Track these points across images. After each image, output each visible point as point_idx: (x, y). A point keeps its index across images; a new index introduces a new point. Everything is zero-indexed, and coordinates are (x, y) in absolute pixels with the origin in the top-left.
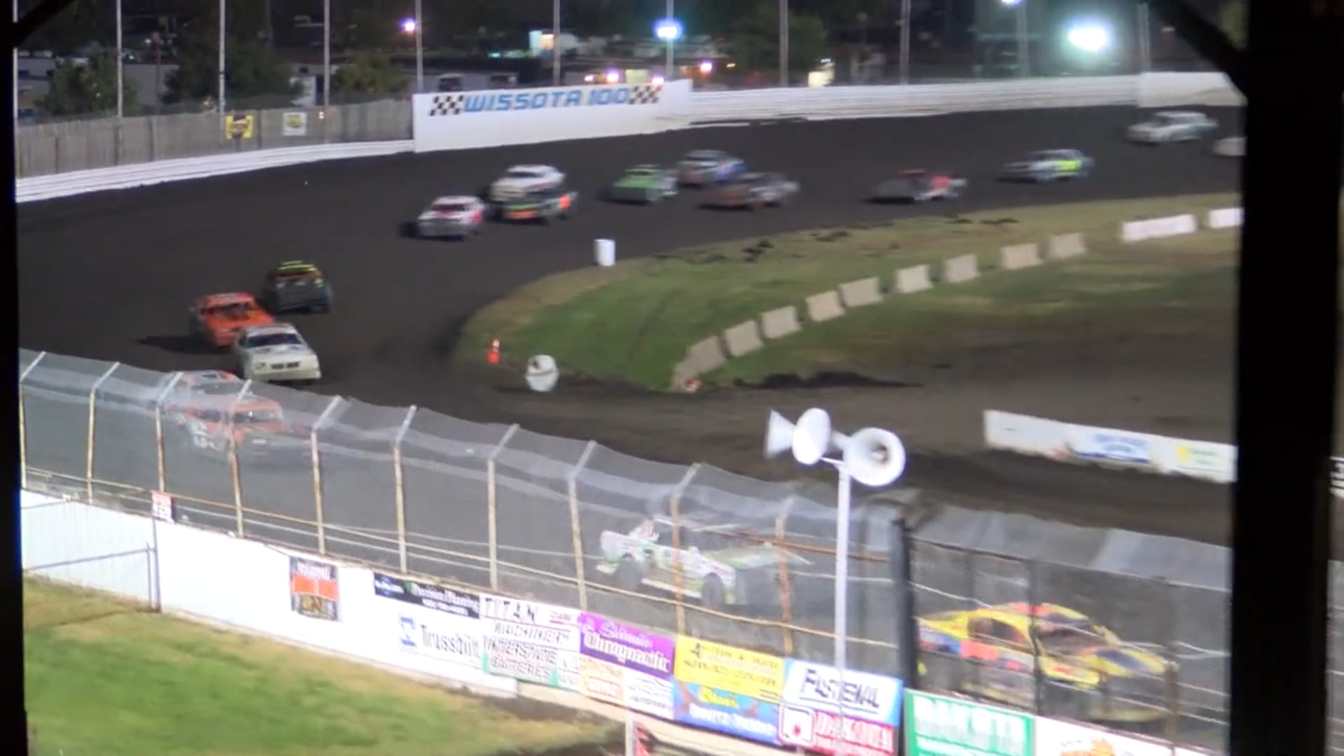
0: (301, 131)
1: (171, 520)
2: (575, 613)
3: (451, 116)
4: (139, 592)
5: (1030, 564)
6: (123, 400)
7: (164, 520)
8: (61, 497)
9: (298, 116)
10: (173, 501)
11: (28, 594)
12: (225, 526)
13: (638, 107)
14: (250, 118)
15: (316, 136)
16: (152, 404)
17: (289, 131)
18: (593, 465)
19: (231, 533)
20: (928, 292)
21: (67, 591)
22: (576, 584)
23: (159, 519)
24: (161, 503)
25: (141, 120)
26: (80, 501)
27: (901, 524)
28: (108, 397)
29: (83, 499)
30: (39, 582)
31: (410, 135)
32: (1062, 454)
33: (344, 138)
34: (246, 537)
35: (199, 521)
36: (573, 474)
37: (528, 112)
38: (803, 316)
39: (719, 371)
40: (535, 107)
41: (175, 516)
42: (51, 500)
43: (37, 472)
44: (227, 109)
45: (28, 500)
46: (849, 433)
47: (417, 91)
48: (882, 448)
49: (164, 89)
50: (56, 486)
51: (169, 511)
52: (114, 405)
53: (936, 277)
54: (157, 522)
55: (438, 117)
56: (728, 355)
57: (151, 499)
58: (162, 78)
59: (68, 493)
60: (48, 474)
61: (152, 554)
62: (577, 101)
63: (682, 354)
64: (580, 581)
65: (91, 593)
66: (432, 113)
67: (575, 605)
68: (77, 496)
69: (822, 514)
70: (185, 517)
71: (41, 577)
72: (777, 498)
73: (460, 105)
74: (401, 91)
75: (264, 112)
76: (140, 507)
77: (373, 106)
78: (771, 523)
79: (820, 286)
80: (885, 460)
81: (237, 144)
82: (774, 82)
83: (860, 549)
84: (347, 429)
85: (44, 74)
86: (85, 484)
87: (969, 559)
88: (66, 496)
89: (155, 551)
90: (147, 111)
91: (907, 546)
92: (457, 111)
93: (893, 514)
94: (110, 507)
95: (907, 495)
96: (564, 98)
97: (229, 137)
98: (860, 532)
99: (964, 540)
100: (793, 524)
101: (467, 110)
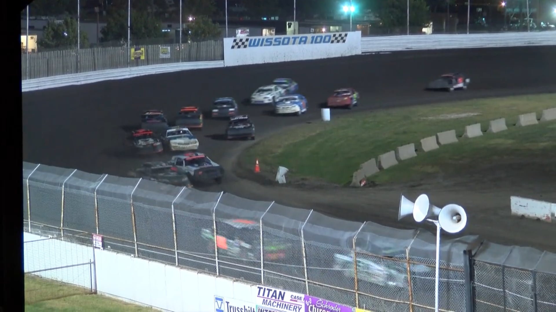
0: (168, 56)
1: (102, 248)
2: (303, 296)
3: (242, 49)
4: (87, 285)
5: (534, 273)
6: (78, 188)
7: (99, 248)
8: (48, 237)
9: (167, 48)
10: (103, 239)
12: (129, 251)
13: (335, 45)
14: (143, 49)
15: (175, 59)
16: (93, 190)
17: (162, 56)
18: (312, 222)
19: (132, 255)
20: (481, 137)
21: (51, 283)
22: (305, 281)
23: (96, 247)
24: (97, 240)
25: (89, 50)
26: (57, 238)
27: (468, 253)
28: (71, 187)
29: (59, 237)
30: (35, 279)
31: (223, 58)
32: (548, 218)
33: (190, 59)
34: (139, 257)
35: (116, 249)
36: (303, 226)
37: (281, 47)
38: (418, 149)
39: (375, 176)
40: (283, 44)
41: (104, 246)
42: (43, 238)
43: (36, 224)
44: (132, 45)
46: (441, 207)
47: (226, 37)
48: (458, 214)
49: (101, 35)
50: (46, 231)
51: (101, 243)
52: (74, 191)
53: (484, 130)
54: (95, 250)
55: (236, 49)
56: (380, 168)
57: (92, 238)
58: (100, 30)
59: (53, 235)
60: (42, 225)
61: (92, 265)
62: (305, 42)
63: (357, 167)
64: (306, 280)
65: (63, 284)
66: (233, 47)
67: (304, 292)
68: (55, 236)
69: (429, 247)
70: (109, 247)
71: (38, 276)
72: (406, 238)
73: (247, 43)
74: (218, 37)
75: (150, 46)
76: (87, 241)
77: (203, 44)
78: (404, 252)
79: (428, 134)
80: (459, 220)
81: (137, 62)
82: (403, 32)
83: (448, 265)
84: (190, 203)
85: (42, 27)
86: (60, 230)
87: (503, 269)
88: (50, 236)
89: (94, 263)
90: (91, 46)
91: (471, 264)
92: (245, 47)
93: (464, 247)
94: (71, 242)
95: (472, 238)
96: (298, 40)
97: (133, 58)
98: (447, 257)
99: (501, 260)
100: (413, 252)
101: (250, 46)
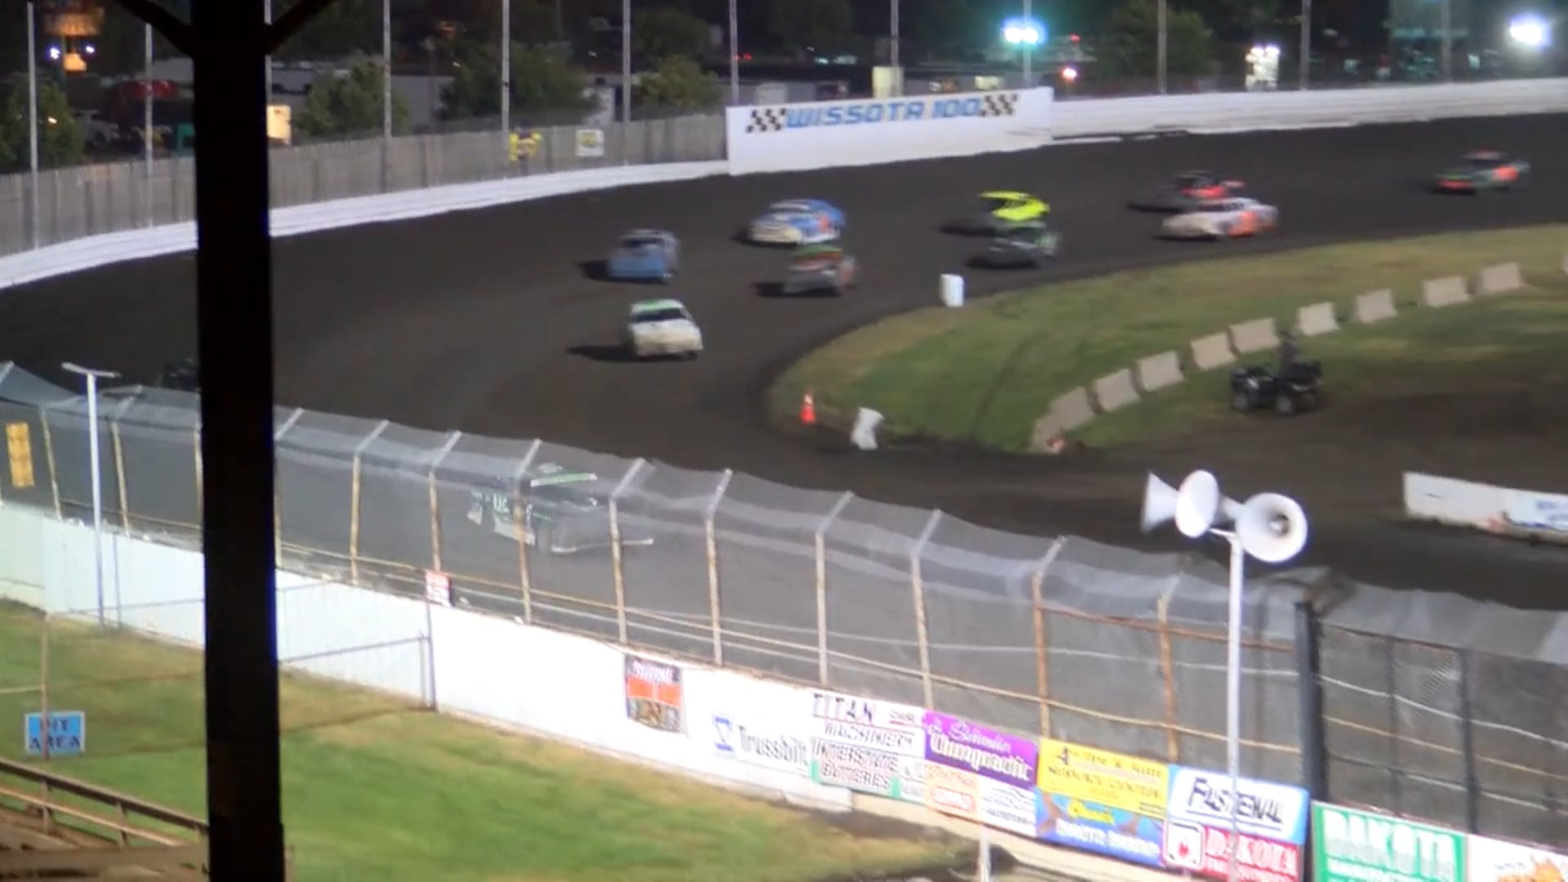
0: (598, 152)
1: (447, 603)
2: (918, 712)
3: (771, 134)
4: (411, 687)
5: (1463, 654)
6: (392, 464)
7: (440, 604)
8: (319, 577)
9: (594, 134)
10: (451, 582)
11: (285, 691)
12: (511, 611)
13: (991, 121)
14: (537, 136)
15: (614, 157)
16: (425, 469)
17: (583, 152)
18: (940, 538)
19: (518, 619)
20: (1330, 335)
21: (329, 688)
22: (921, 677)
23: (434, 602)
24: (437, 583)
25: (411, 140)
26: (343, 582)
27: (1306, 607)
28: (377, 462)
29: (346, 579)
30: (298, 677)
31: (724, 155)
32: (1493, 522)
33: (648, 159)
34: (533, 624)
35: (480, 605)
36: (917, 549)
37: (864, 128)
38: (1186, 362)
39: (1087, 428)
40: (869, 120)
41: (453, 599)
42: (310, 581)
43: (295, 548)
44: (512, 128)
45: (285, 581)
46: (1241, 498)
47: (731, 104)
48: (1282, 517)
49: (440, 105)
50: (316, 564)
51: (445, 594)
52: (383, 471)
53: (1343, 317)
54: (432, 607)
55: (757, 135)
56: (1098, 409)
57: (424, 580)
58: (438, 90)
59: (331, 573)
60: (306, 551)
61: (426, 645)
62: (918, 114)
63: (1042, 408)
64: (926, 675)
65: (357, 690)
66: (750, 129)
67: (920, 702)
68: (339, 577)
69: (1213, 595)
70: (464, 600)
71: (298, 670)
72: (1160, 573)
73: (781, 120)
74: (714, 104)
75: (556, 129)
76: (412, 588)
77: (680, 121)
78: (1153, 606)
79: (1207, 328)
80: (1285, 531)
81: (523, 167)
82: (1149, 89)
83: (1258, 636)
84: (651, 497)
85: (300, 88)
86: (347, 562)
87: (1388, 646)
88: (326, 576)
89: (429, 639)
90: (420, 130)
91: (1314, 633)
92: (778, 127)
93: (1298, 595)
94: (376, 589)
95: (1314, 574)
96: (902, 111)
97: (514, 158)
98: (1256, 617)
99: (1383, 624)
100: (1176, 607)
101: (790, 125)
